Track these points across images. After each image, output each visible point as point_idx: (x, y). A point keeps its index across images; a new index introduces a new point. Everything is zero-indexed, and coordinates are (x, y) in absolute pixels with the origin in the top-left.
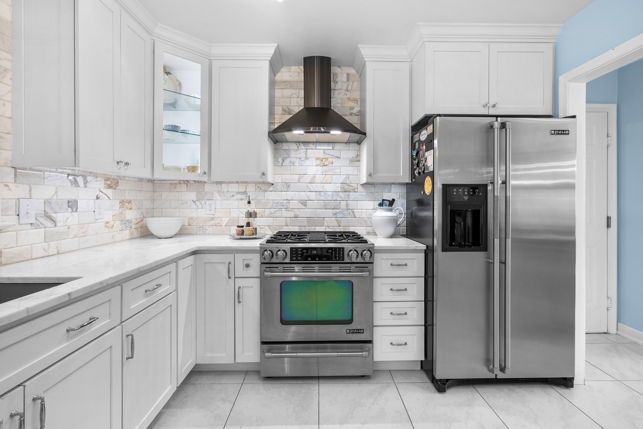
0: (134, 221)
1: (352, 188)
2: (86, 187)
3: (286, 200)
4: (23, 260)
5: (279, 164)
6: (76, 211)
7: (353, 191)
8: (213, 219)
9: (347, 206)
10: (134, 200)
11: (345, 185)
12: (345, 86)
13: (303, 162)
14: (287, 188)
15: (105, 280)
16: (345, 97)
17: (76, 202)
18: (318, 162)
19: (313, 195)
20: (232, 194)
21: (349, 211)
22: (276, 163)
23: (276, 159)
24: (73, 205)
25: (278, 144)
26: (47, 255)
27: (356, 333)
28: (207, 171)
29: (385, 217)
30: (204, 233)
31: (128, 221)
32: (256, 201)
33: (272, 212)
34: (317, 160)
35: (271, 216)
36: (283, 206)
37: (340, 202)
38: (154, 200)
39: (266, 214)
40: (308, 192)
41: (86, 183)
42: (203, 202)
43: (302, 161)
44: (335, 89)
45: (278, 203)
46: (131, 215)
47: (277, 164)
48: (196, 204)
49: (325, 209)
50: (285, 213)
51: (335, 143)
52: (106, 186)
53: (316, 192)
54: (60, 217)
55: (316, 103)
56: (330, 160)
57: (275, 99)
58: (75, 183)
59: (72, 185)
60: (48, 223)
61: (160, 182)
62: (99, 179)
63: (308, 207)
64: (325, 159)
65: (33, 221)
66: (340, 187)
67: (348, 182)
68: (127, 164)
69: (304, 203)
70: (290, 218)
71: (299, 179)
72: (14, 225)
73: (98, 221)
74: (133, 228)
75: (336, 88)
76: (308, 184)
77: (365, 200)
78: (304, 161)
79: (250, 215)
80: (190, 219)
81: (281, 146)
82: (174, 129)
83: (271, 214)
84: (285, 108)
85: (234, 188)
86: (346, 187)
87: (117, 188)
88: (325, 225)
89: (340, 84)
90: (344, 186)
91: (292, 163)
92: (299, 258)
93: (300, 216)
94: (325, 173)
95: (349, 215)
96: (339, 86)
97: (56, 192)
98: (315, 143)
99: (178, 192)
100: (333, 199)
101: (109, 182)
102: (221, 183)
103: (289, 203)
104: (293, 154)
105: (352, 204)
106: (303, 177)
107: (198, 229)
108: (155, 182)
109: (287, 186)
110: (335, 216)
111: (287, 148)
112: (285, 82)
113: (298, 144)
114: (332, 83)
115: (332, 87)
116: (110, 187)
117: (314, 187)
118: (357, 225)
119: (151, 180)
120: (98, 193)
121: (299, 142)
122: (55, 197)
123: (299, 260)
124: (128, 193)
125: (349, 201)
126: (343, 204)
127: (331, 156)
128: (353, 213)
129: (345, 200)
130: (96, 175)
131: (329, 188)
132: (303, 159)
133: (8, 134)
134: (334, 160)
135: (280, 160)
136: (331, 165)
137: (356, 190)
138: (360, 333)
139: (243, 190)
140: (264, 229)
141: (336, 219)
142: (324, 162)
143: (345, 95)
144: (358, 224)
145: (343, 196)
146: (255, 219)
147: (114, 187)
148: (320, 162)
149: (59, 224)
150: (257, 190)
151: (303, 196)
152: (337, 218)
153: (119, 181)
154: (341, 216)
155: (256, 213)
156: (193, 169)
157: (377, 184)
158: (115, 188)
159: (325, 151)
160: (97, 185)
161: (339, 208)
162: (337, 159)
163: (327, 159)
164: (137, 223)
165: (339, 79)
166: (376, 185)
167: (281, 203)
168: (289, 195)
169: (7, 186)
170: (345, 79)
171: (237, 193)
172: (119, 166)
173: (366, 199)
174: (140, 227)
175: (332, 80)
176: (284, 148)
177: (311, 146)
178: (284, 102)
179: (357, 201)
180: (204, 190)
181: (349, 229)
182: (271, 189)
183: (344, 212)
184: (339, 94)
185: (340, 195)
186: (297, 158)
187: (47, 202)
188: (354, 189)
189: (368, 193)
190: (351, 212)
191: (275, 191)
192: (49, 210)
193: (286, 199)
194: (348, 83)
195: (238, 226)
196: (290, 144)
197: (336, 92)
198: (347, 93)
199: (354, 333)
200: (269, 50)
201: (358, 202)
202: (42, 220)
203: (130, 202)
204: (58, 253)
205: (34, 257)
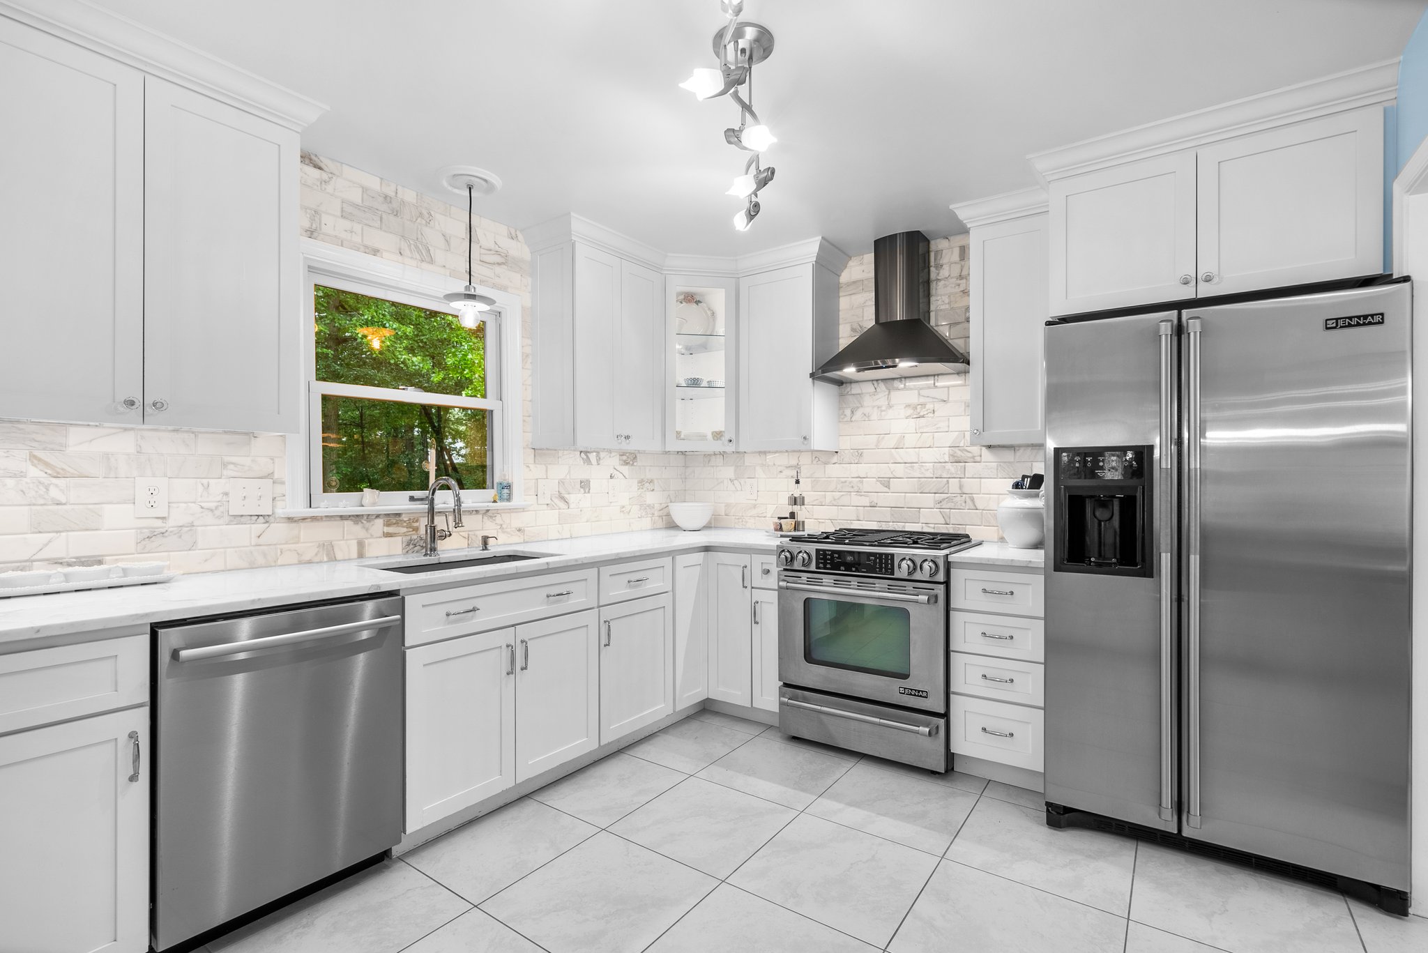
0: (657, 507)
1: (969, 455)
2: (599, 464)
3: (857, 478)
4: (540, 540)
5: (845, 419)
6: (589, 492)
7: (972, 460)
8: (755, 506)
9: (961, 487)
10: (657, 479)
11: (956, 449)
12: (956, 270)
13: (883, 413)
14: (858, 458)
15: (580, 559)
16: (957, 290)
17: (588, 482)
18: (910, 411)
19: (900, 470)
20: (780, 468)
21: (964, 498)
22: (842, 417)
23: (841, 411)
24: (585, 485)
25: (844, 385)
26: (561, 537)
27: (915, 695)
28: (733, 438)
29: (1019, 510)
30: (744, 527)
31: (649, 506)
32: (813, 479)
33: (836, 498)
34: (907, 409)
35: (835, 503)
36: (853, 487)
37: (948, 481)
38: (686, 478)
39: (828, 500)
40: (892, 463)
41: (599, 459)
42: (742, 481)
43: (882, 411)
44: (938, 280)
45: (845, 482)
46: (653, 498)
47: (843, 419)
48: (733, 484)
49: (920, 493)
50: (856, 500)
51: (938, 375)
52: (622, 462)
53: (906, 463)
54: (572, 498)
55: (899, 313)
56: (930, 406)
57: (840, 313)
58: (588, 461)
59: (584, 463)
60: (562, 504)
61: (692, 453)
62: (613, 454)
63: (892, 490)
64: (921, 405)
65: (549, 502)
66: (947, 453)
67: (962, 444)
68: (627, 437)
69: (886, 482)
70: (864, 507)
71: (878, 442)
72: (532, 505)
73: (612, 504)
74: (656, 515)
75: (939, 278)
76: (893, 450)
77: (995, 476)
78: (884, 411)
79: (794, 501)
80: (728, 505)
81: (849, 389)
82: (695, 383)
83: (835, 500)
84: (856, 326)
85: (782, 460)
86: (959, 453)
87: (635, 464)
88: (921, 521)
89: (948, 268)
90: (955, 452)
91: (867, 416)
92: (828, 566)
93: (878, 505)
94: (922, 430)
95: (964, 504)
96: (944, 272)
97: (569, 472)
98: (903, 379)
99: (713, 466)
100: (935, 476)
101: (624, 458)
102: (765, 453)
103: (862, 482)
104: (867, 401)
105: (971, 485)
106: (883, 438)
107: (736, 521)
108: (687, 453)
109: (859, 454)
110: (938, 506)
111: (859, 392)
112: (854, 282)
113: (875, 382)
114: (932, 269)
115: (933, 276)
116: (626, 463)
117: (902, 455)
118: (979, 524)
119: (681, 452)
120: (612, 471)
121: (877, 380)
122: (568, 477)
123: (828, 569)
124: (650, 470)
125: (964, 478)
126: (954, 483)
127: (931, 400)
128: (973, 500)
129: (957, 476)
130: (610, 451)
131: (928, 455)
132: (884, 408)
133: (529, 416)
134: (937, 406)
135: (848, 412)
136: (931, 415)
137: (978, 459)
138: (921, 696)
139: (793, 462)
140: (824, 524)
141: (940, 512)
142: (918, 411)
143: (957, 287)
144: (982, 522)
145: (953, 470)
146: (802, 507)
147: (631, 462)
148: (912, 411)
149: (571, 506)
150: (815, 462)
151: (884, 471)
152: (942, 510)
153: (638, 455)
154: (950, 505)
155: (803, 498)
156: (718, 435)
157: (1020, 446)
158: (633, 465)
159: (921, 391)
160: (612, 462)
161: (946, 492)
162: (942, 404)
163: (923, 405)
164: (662, 509)
165: (945, 260)
166: (1017, 448)
167: (850, 483)
168: (861, 469)
169: (528, 466)
170: (956, 256)
171: (787, 467)
172: (620, 441)
173: (997, 475)
174: (665, 514)
175: (932, 263)
176: (854, 391)
177: (897, 384)
178: (853, 315)
179: (980, 478)
180: (744, 464)
181: (965, 529)
182: (835, 459)
183: (955, 499)
184: (945, 286)
185: (947, 467)
186: (874, 407)
187: (561, 482)
188: (973, 457)
189: (1002, 464)
190: (968, 500)
191: (840, 464)
192: (562, 491)
193: (857, 476)
194: (963, 263)
195: (779, 518)
196: (863, 385)
197: (941, 284)
198: (962, 281)
199: (911, 694)
200: (811, 248)
201: (982, 480)
202: (557, 501)
203: (651, 481)
204: (571, 538)
205: (550, 538)
